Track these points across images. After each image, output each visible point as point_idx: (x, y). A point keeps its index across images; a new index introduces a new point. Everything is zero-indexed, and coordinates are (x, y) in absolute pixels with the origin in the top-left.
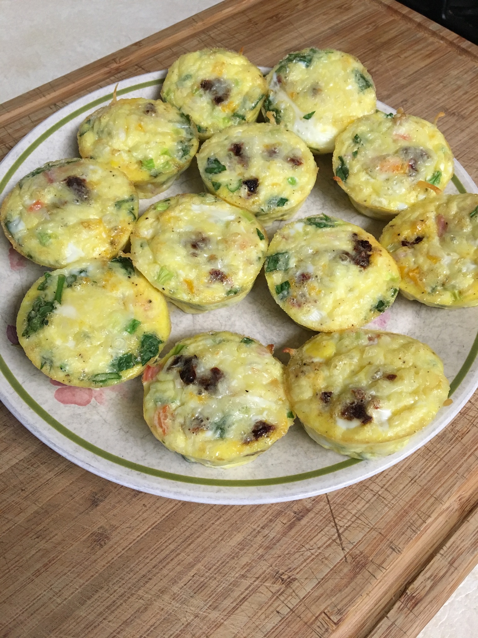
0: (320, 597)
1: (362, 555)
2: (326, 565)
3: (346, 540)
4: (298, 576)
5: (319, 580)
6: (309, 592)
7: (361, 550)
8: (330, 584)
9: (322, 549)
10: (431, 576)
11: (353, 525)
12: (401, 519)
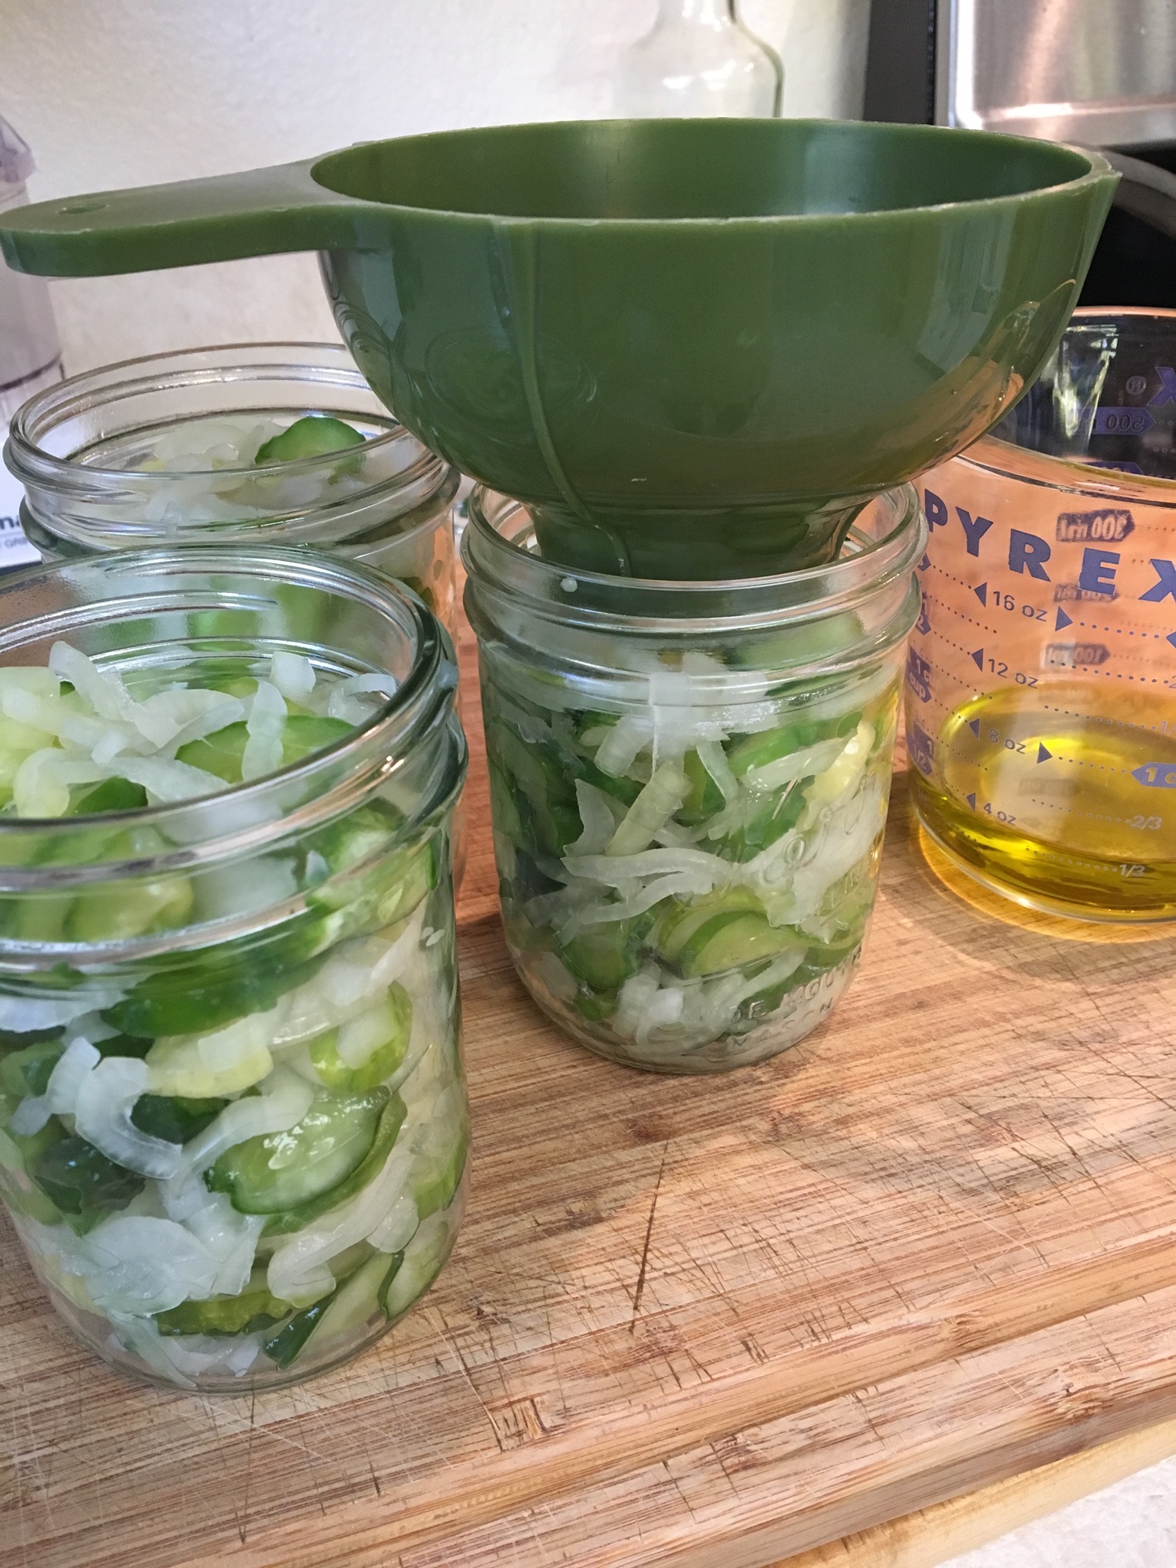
0: (540, 1371)
1: (672, 1333)
2: (583, 1321)
3: (651, 1296)
4: (513, 1319)
5: (554, 1341)
6: (523, 1353)
7: (675, 1323)
8: (574, 1358)
9: (590, 1291)
10: (811, 1429)
11: (680, 1276)
12: (796, 1302)
